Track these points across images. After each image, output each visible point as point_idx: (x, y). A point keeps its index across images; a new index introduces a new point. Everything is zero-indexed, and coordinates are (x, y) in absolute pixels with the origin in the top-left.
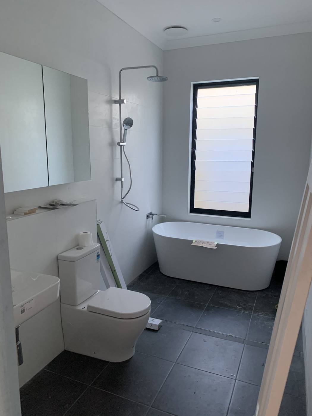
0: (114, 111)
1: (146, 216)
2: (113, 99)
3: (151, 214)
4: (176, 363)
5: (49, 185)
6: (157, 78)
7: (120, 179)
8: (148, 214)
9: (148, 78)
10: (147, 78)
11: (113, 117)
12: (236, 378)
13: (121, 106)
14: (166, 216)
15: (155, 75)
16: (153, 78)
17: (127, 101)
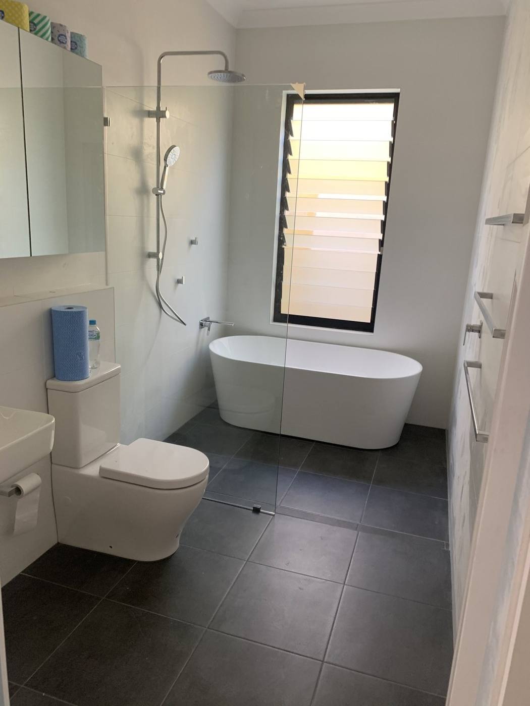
0: (146, 131)
1: (198, 325)
2: (146, 108)
3: (206, 320)
4: (247, 561)
5: (31, 255)
6: (225, 74)
7: (155, 255)
8: (202, 321)
9: (211, 73)
10: (207, 73)
11: (145, 141)
12: (345, 582)
13: (159, 121)
14: (233, 325)
15: (223, 69)
16: (219, 74)
17: (170, 116)
